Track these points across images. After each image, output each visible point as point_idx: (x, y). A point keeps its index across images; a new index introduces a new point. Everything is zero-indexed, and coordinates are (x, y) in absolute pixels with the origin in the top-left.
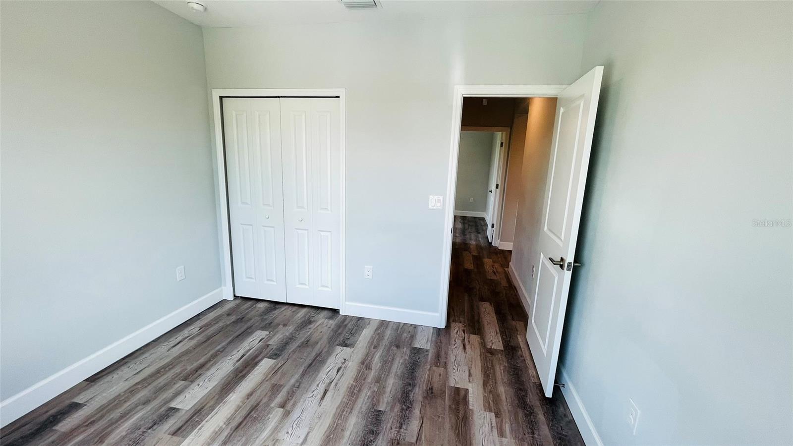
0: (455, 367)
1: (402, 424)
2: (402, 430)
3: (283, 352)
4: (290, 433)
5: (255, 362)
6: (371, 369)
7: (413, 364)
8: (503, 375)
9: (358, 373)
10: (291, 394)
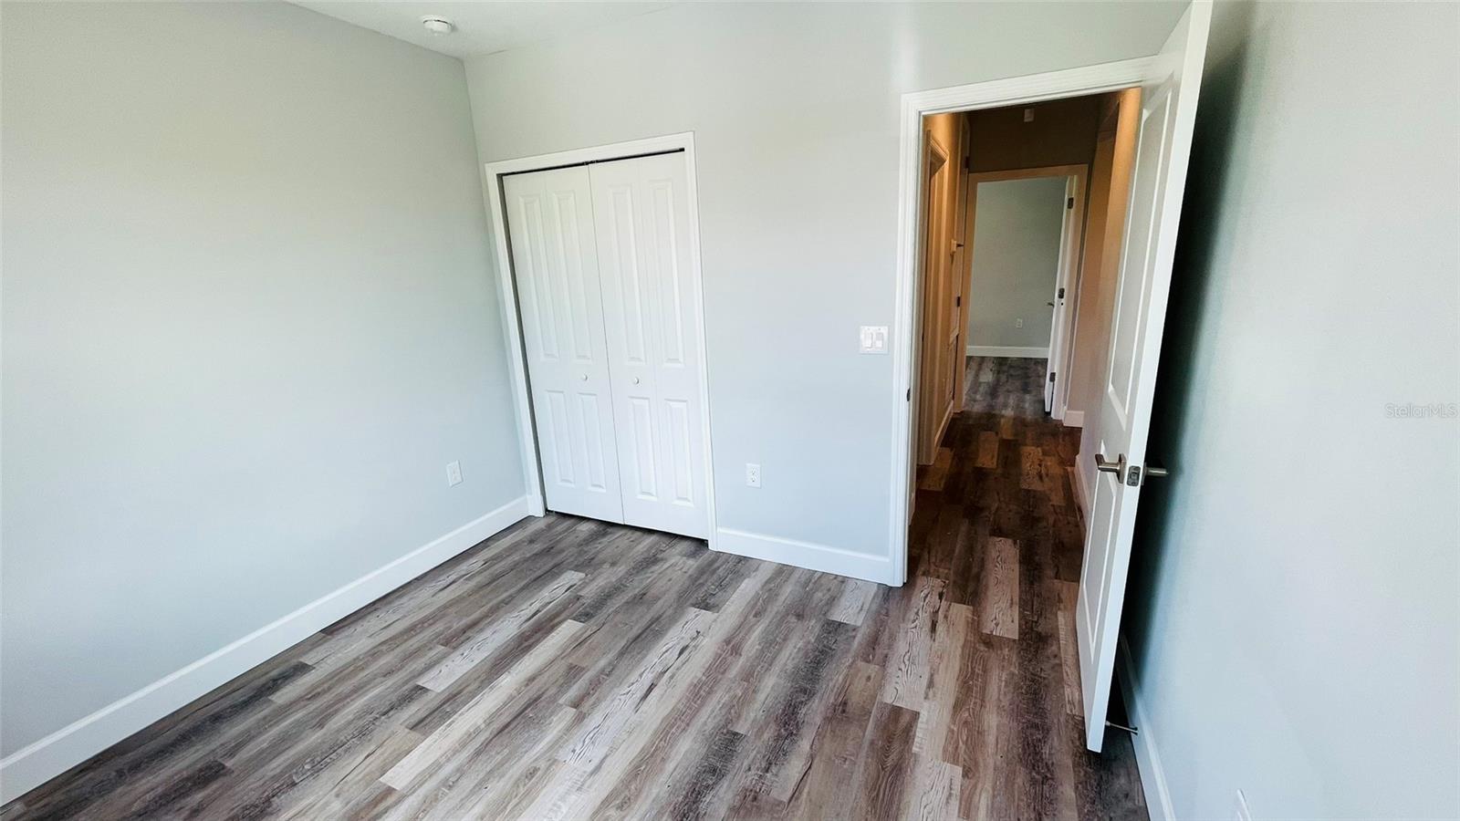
0: (902, 667)
1: (770, 764)
2: (768, 775)
3: (599, 612)
4: (578, 751)
5: (551, 624)
6: (741, 655)
7: (822, 652)
8: (1002, 692)
9: (715, 660)
10: (596, 684)
